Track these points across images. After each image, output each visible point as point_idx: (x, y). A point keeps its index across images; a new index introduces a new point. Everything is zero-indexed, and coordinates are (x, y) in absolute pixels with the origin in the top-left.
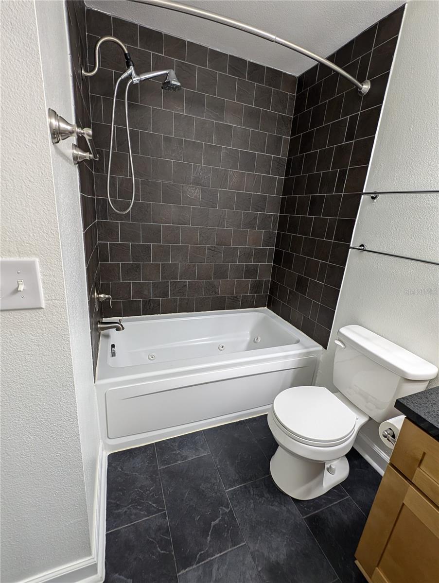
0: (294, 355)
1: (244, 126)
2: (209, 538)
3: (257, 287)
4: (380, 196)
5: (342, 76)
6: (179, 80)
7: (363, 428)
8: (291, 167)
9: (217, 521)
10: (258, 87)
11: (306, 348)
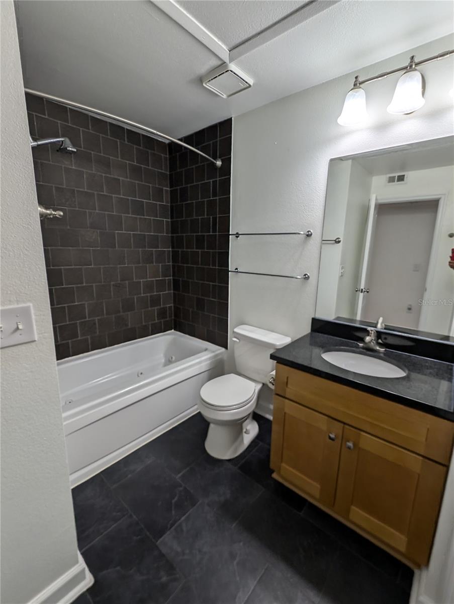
0: (206, 360)
1: (130, 179)
2: (173, 512)
3: (162, 313)
4: (240, 236)
5: (201, 156)
6: (74, 146)
7: (261, 392)
8: (175, 211)
9: (176, 499)
10: (136, 148)
11: (214, 352)
